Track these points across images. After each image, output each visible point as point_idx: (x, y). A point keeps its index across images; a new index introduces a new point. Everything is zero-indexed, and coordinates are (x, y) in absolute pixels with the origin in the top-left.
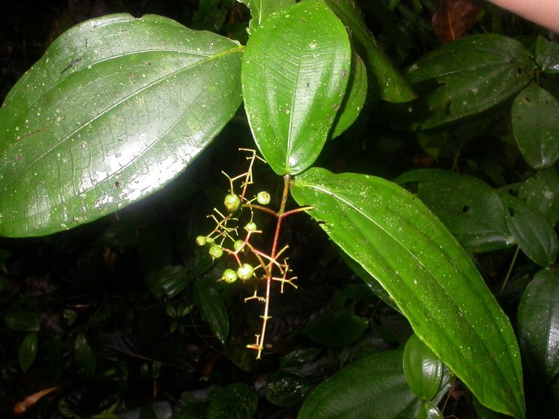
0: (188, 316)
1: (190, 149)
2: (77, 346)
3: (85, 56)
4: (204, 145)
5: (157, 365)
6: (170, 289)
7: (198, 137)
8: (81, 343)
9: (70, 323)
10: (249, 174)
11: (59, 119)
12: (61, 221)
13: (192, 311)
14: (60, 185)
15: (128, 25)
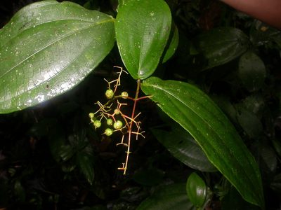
0: (72, 171)
1: (87, 69)
2: (16, 187)
3: (32, 21)
4: (94, 67)
5: (57, 196)
6: (64, 157)
7: (90, 62)
8: (18, 185)
9: (12, 175)
10: (119, 80)
11: (17, 53)
12: (17, 106)
13: (75, 168)
14: (17, 86)
15: (55, 5)
